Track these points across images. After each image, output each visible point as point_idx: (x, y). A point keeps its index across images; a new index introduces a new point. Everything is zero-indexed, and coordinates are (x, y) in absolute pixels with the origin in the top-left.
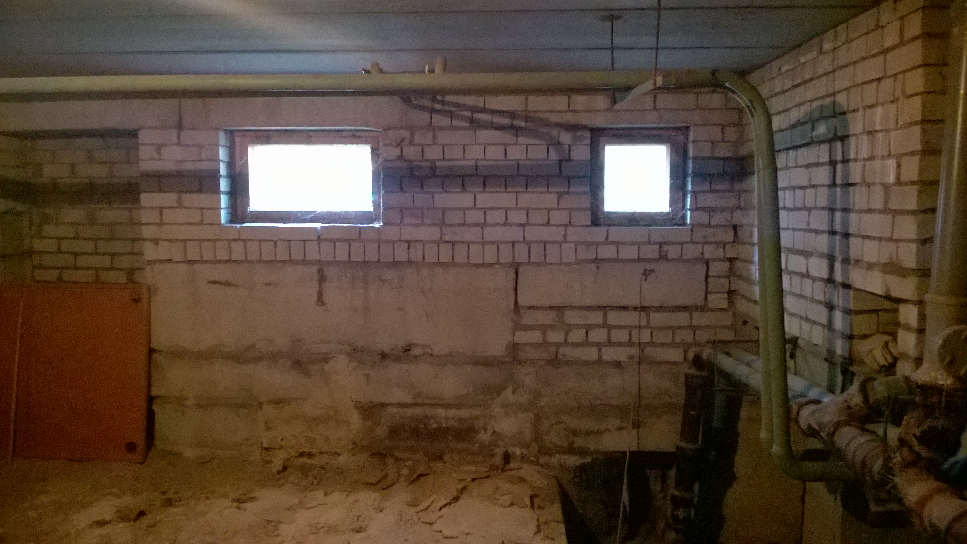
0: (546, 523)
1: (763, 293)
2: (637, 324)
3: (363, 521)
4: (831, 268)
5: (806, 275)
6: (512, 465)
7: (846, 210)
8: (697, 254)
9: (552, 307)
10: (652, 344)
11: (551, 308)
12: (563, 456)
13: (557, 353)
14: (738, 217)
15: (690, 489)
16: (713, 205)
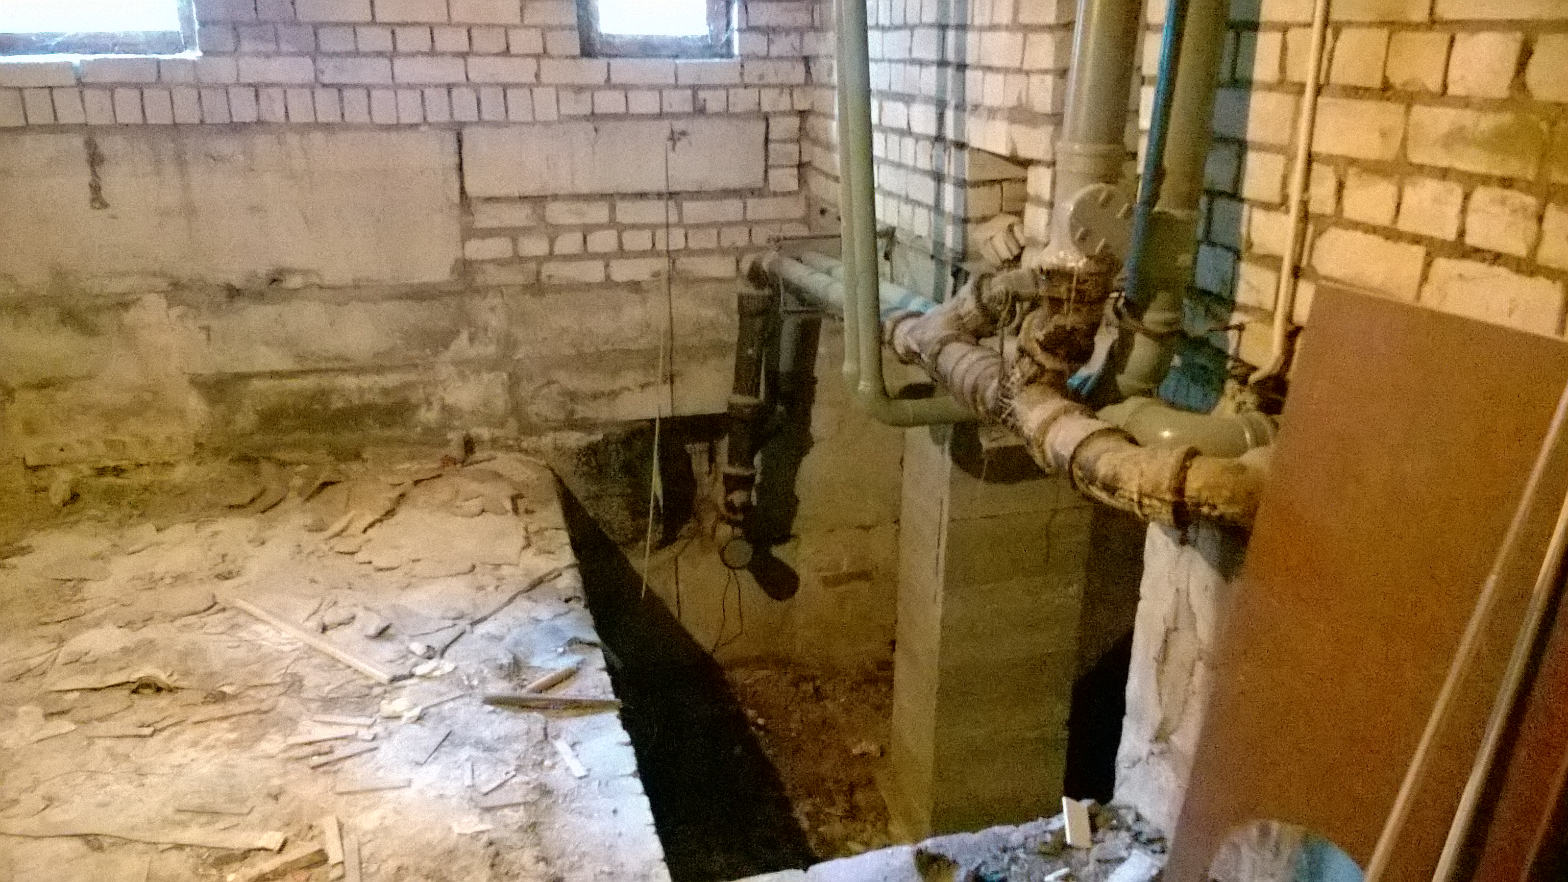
0: (540, 532)
1: (846, 161)
2: (662, 219)
3: (233, 562)
4: (941, 117)
5: (906, 132)
6: (479, 455)
7: (962, 27)
8: (752, 106)
9: (526, 198)
10: (688, 252)
11: (523, 198)
12: (558, 435)
13: (538, 273)
14: (812, 44)
15: (749, 464)
16: (772, 23)
